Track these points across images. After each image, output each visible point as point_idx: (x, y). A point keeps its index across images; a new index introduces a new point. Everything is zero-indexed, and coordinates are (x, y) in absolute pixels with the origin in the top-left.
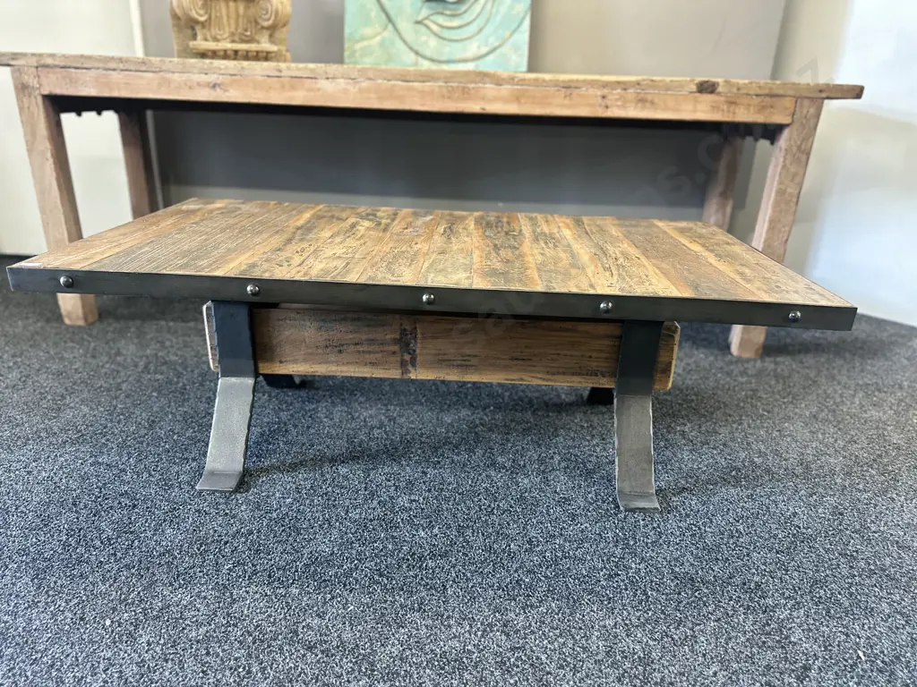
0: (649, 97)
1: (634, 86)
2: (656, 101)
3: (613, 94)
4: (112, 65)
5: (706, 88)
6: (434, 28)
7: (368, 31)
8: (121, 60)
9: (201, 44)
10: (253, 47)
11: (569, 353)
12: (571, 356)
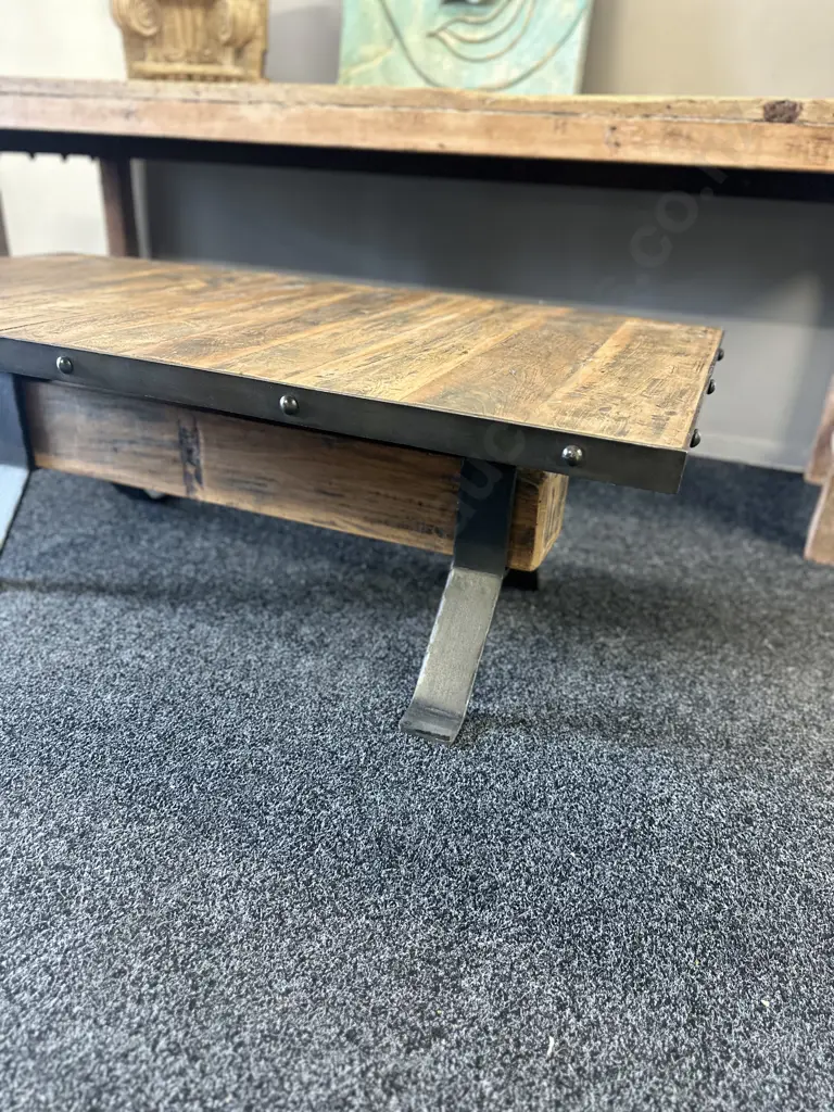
0: (685, 130)
1: (659, 111)
2: (695, 135)
3: (627, 124)
4: (28, 88)
5: (783, 113)
6: (452, 42)
7: (368, 50)
8: (36, 82)
9: (151, 66)
10: (211, 70)
11: (391, 493)
12: (395, 498)
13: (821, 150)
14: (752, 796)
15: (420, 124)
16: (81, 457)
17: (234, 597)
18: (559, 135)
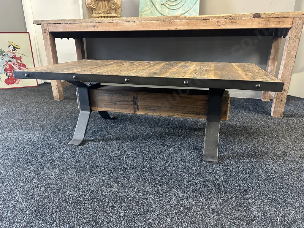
0: (235, 21)
1: (229, 17)
2: (237, 22)
3: (222, 21)
4: (67, 22)
5: (257, 16)
8: (69, 20)
9: (94, 15)
11: (189, 106)
12: (190, 107)
13: (267, 23)
14: (290, 166)
15: (170, 24)
16: (105, 107)
17: (146, 138)
18: (205, 24)
